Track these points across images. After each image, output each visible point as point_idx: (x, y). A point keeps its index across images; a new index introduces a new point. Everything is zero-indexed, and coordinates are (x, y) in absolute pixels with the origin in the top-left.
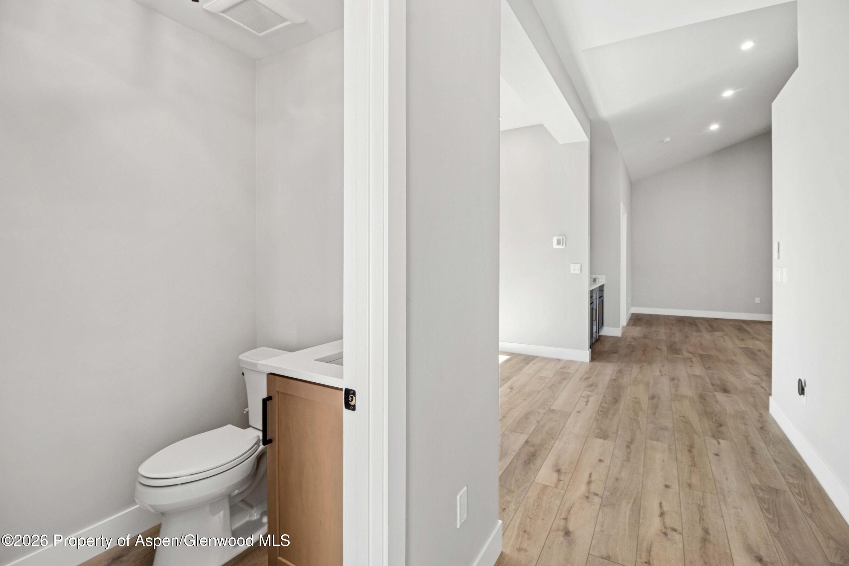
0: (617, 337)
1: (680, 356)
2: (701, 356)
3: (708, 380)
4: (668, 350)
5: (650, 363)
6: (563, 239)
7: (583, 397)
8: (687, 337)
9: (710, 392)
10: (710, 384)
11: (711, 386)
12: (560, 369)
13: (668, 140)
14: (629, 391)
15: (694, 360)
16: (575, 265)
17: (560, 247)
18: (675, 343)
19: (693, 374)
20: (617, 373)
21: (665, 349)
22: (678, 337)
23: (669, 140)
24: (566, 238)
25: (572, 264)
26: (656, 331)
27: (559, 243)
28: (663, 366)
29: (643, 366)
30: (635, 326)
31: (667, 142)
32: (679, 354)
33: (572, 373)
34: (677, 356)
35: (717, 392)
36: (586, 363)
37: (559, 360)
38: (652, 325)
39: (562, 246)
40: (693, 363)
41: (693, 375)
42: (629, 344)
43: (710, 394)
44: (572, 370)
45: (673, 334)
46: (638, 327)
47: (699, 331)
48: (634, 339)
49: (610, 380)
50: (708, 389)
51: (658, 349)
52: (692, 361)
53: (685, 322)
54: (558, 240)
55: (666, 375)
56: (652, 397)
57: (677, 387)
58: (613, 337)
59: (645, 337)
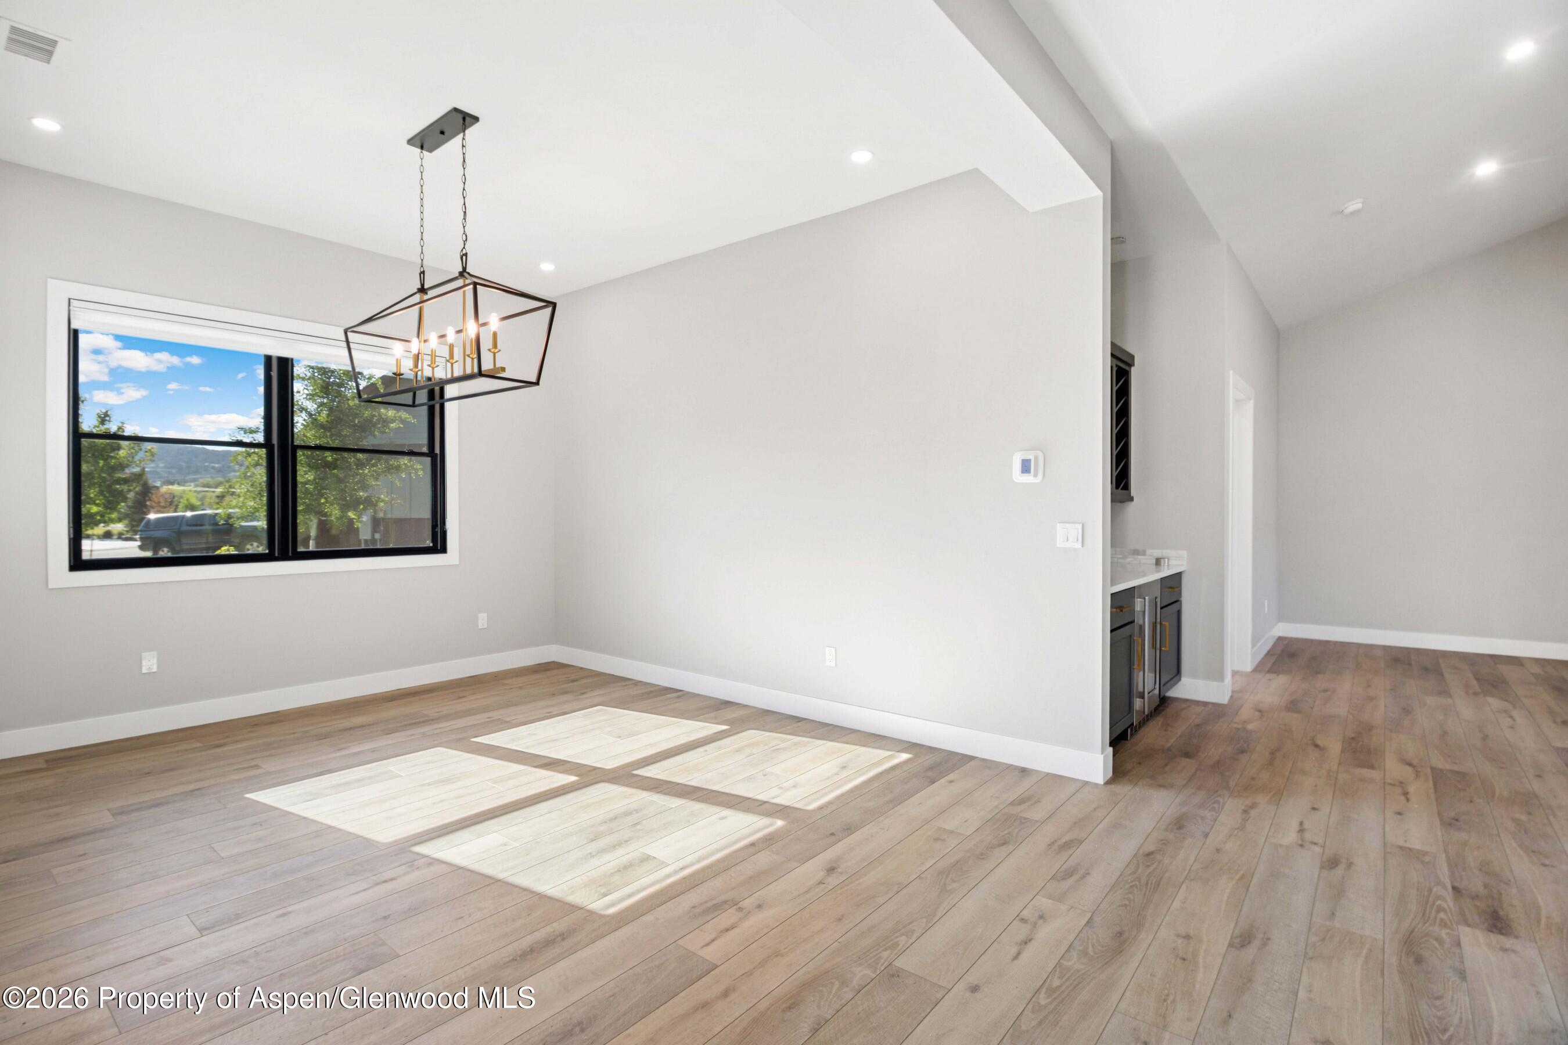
0: (1215, 705)
1: (1376, 775)
2: (1438, 776)
3: (1443, 872)
4: (1343, 751)
5: (1277, 796)
6: (1036, 458)
7: (1023, 920)
8: (1407, 711)
9: (1444, 924)
10: (1449, 888)
11: (1448, 901)
12: (1012, 803)
13: (1355, 206)
14: (1176, 904)
15: (1412, 789)
16: (1068, 525)
17: (1028, 479)
18: (1370, 728)
19: (1401, 843)
20: (1166, 830)
21: (1335, 747)
22: (1382, 710)
23: (1360, 206)
24: (1042, 452)
25: (1060, 523)
26: (1326, 691)
27: (1026, 467)
28: (1314, 809)
29: (1253, 806)
30: (1275, 673)
31: (1353, 213)
32: (1372, 767)
33: (1037, 821)
34: (1366, 773)
35: (1469, 925)
36: (1096, 785)
37: (1024, 771)
38: (1318, 673)
39: (1036, 475)
40: (1408, 800)
41: (1401, 848)
42: (1240, 726)
43: (1443, 933)
44: (1036, 814)
45: (1372, 699)
46: (1281, 676)
47: (1445, 693)
48: (1260, 711)
49: (1135, 856)
50: (1440, 909)
51: (1317, 746)
52: (1406, 794)
53: (1410, 664)
54: (1023, 461)
55: (1316, 844)
56: (1243, 940)
57: (1338, 893)
58: (1205, 704)
59: (1293, 706)
